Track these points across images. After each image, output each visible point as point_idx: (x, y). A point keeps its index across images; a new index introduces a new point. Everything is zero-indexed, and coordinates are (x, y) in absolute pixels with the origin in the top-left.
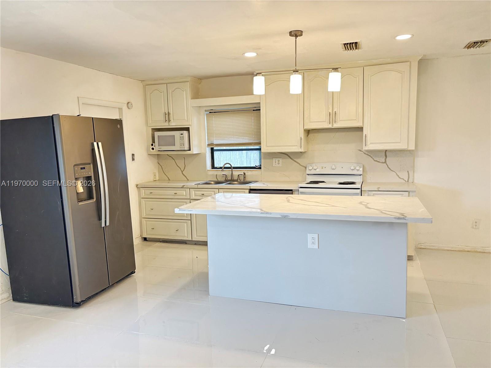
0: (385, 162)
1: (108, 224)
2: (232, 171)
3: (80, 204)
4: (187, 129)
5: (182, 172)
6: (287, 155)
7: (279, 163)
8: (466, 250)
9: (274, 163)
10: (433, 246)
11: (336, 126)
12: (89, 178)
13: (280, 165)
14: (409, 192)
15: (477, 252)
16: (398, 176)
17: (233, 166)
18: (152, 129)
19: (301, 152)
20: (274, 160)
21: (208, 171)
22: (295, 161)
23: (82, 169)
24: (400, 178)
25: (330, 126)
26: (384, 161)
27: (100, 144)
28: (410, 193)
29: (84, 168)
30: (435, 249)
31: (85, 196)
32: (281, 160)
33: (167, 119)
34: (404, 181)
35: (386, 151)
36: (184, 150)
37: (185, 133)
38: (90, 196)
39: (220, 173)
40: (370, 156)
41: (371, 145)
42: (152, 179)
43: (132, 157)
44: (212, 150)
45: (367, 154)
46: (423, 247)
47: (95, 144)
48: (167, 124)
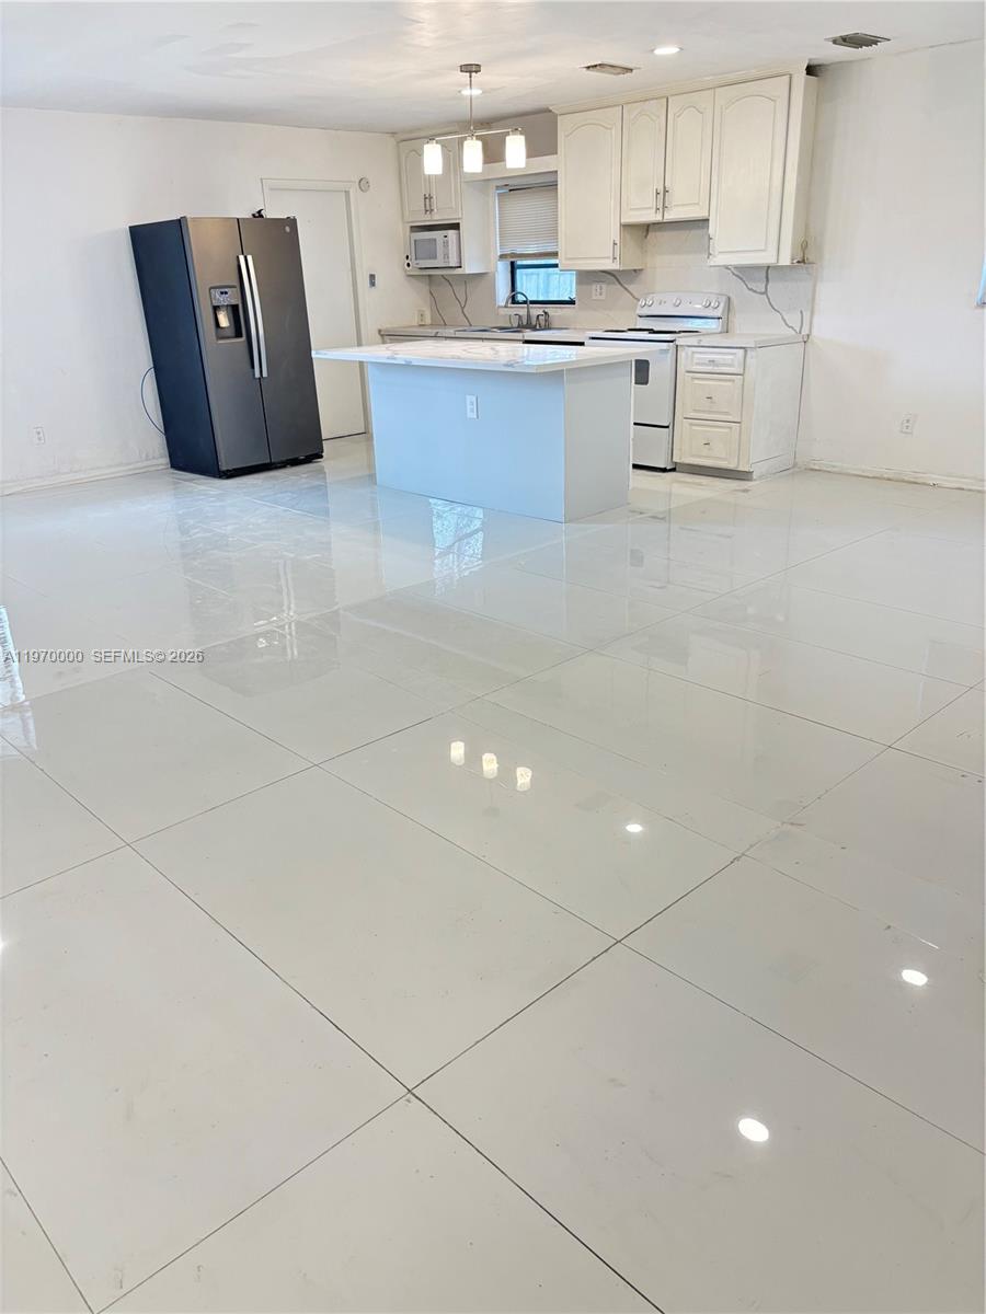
0: (765, 293)
1: (265, 375)
2: (528, 308)
3: (221, 342)
4: (456, 227)
5: (463, 308)
6: (614, 276)
7: (601, 294)
8: (886, 476)
9: (594, 292)
10: (834, 467)
11: (670, 216)
12: (234, 308)
13: (603, 297)
14: (746, 351)
15: (903, 481)
16: (785, 321)
17: (530, 299)
18: (412, 227)
19: (635, 271)
20: (594, 287)
21: (499, 307)
22: (626, 289)
23: (222, 293)
24: (786, 324)
25: (658, 218)
26: (763, 290)
27: (250, 258)
28: (749, 352)
29: (226, 293)
30: (834, 473)
31: (231, 332)
32: (604, 286)
33: (428, 208)
34: (794, 333)
35: (768, 267)
36: (451, 267)
37: (451, 233)
38: (238, 334)
39: (522, 311)
40: (741, 279)
41: (720, 256)
42: (415, 322)
43: (371, 280)
44: (513, 268)
45: (737, 276)
46: (817, 468)
47: (242, 258)
48: (428, 217)
